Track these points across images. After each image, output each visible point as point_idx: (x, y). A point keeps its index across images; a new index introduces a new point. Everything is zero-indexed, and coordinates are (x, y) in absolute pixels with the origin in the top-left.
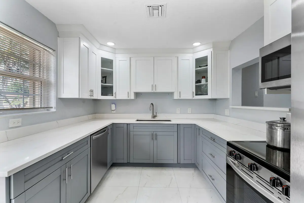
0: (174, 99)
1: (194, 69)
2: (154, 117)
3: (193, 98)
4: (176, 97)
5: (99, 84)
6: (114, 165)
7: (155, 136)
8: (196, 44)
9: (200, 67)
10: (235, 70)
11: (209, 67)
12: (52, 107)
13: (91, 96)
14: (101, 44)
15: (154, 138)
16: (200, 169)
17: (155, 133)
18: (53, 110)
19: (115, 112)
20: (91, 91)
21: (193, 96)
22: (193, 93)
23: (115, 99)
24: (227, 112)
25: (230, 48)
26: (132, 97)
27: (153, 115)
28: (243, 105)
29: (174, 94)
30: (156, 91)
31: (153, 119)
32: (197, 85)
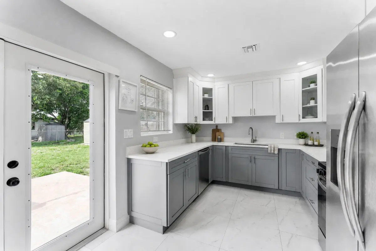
0: (276, 123)
1: (301, 90)
2: (254, 141)
3: (299, 122)
4: (278, 120)
5: (201, 111)
6: (214, 182)
7: (253, 159)
12: (170, 130)
13: (196, 121)
14: (202, 77)
15: (253, 161)
16: (304, 196)
17: (253, 156)
18: (171, 132)
20: (196, 117)
21: (300, 120)
22: (300, 116)
23: (215, 123)
26: (231, 121)
27: (252, 140)
29: (275, 118)
30: (255, 115)
31: (252, 144)
32: (304, 107)
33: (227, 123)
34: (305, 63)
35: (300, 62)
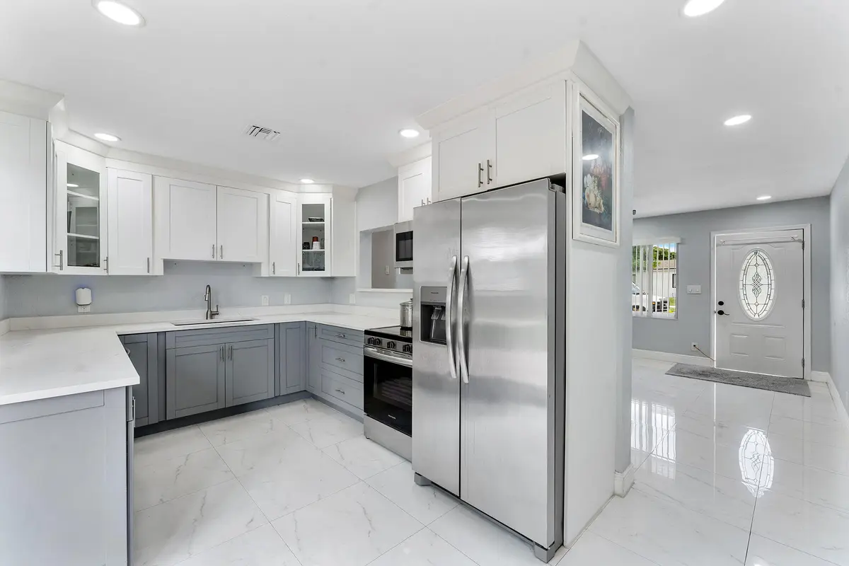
0: (262, 276)
1: (301, 223)
2: (212, 315)
3: (298, 276)
4: (265, 272)
7: (228, 353)
8: (304, 181)
9: (310, 220)
10: (364, 234)
11: (327, 223)
15: (227, 357)
17: (228, 346)
19: (88, 309)
21: (299, 273)
22: (299, 266)
23: (106, 274)
24: (352, 299)
25: (357, 198)
26: (158, 270)
27: (209, 313)
28: (373, 287)
29: (260, 266)
30: (224, 260)
31: (207, 321)
32: (305, 252)
33: (150, 274)
34: (312, 182)
35: (306, 178)
